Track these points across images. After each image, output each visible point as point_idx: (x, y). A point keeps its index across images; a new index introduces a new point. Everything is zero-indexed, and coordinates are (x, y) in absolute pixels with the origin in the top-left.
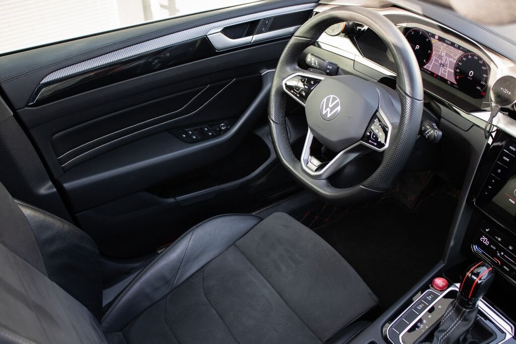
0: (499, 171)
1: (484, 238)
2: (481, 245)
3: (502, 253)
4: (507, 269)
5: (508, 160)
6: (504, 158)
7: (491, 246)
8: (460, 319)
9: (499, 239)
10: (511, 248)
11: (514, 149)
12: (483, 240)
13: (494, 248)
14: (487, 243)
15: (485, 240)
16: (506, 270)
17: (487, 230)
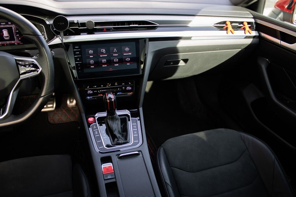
0: (78, 59)
2: (90, 95)
3: (100, 91)
5: (78, 53)
6: (76, 53)
7: (94, 92)
8: (115, 121)
9: (96, 87)
10: (102, 86)
11: (78, 47)
12: (89, 92)
13: (96, 91)
14: (91, 92)
17: (88, 87)
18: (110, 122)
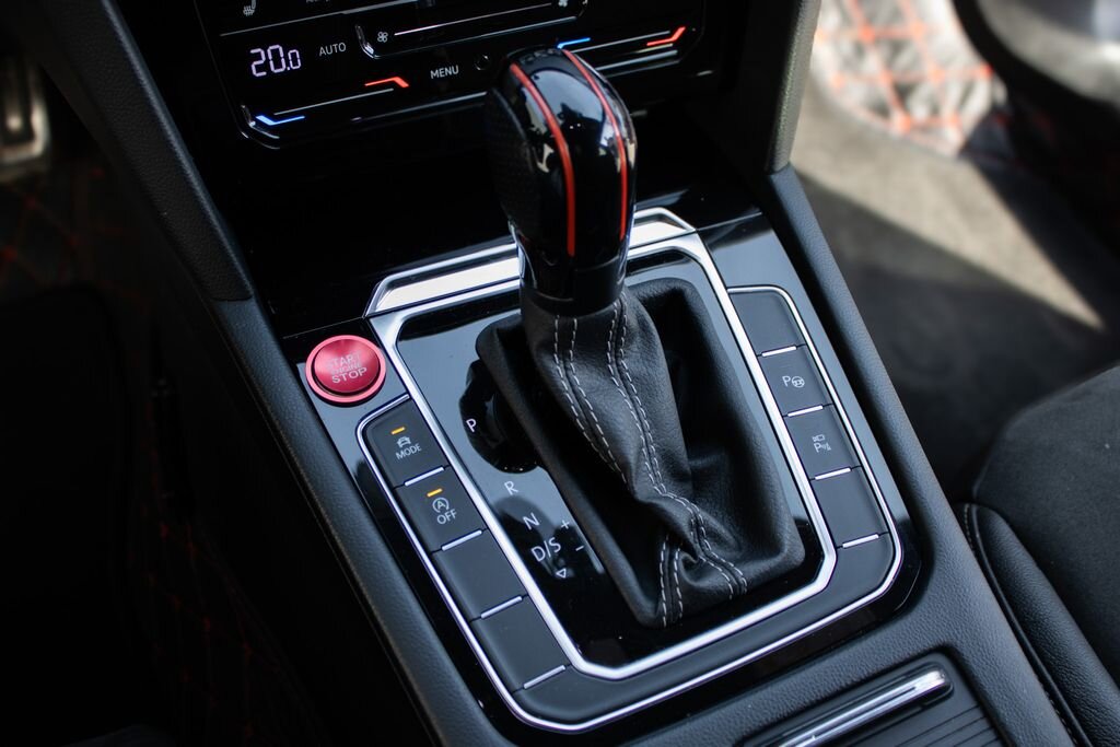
1: (264, 54)
2: (274, 94)
3: (383, 37)
4: (450, 71)
7: (322, 51)
8: (617, 357)
12: (264, 67)
13: (341, 47)
14: (289, 61)
15: (273, 60)
16: (449, 77)
17: (249, 11)
18: (574, 380)
